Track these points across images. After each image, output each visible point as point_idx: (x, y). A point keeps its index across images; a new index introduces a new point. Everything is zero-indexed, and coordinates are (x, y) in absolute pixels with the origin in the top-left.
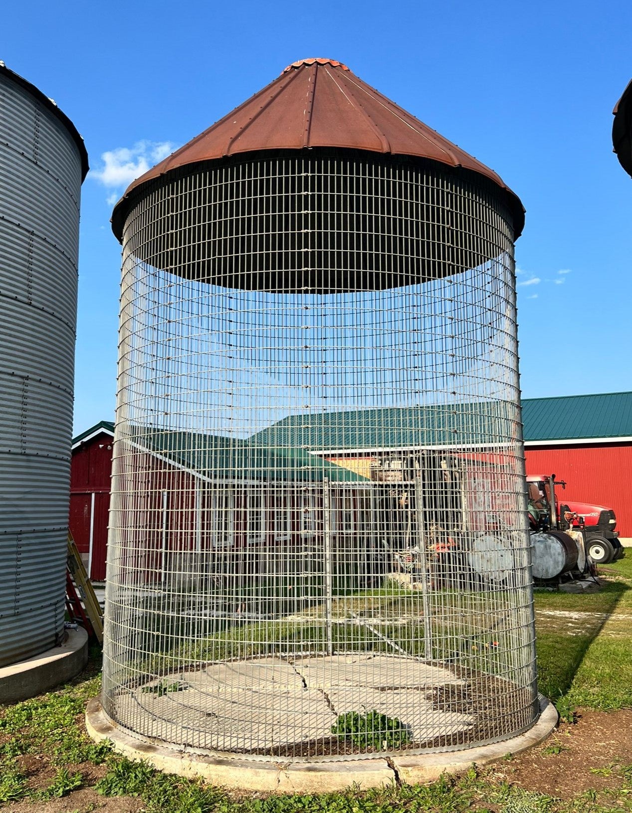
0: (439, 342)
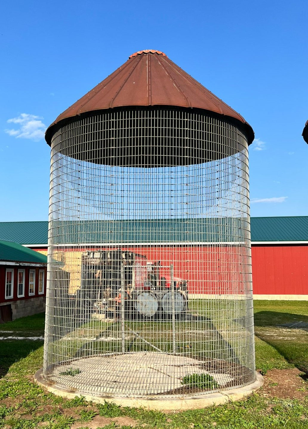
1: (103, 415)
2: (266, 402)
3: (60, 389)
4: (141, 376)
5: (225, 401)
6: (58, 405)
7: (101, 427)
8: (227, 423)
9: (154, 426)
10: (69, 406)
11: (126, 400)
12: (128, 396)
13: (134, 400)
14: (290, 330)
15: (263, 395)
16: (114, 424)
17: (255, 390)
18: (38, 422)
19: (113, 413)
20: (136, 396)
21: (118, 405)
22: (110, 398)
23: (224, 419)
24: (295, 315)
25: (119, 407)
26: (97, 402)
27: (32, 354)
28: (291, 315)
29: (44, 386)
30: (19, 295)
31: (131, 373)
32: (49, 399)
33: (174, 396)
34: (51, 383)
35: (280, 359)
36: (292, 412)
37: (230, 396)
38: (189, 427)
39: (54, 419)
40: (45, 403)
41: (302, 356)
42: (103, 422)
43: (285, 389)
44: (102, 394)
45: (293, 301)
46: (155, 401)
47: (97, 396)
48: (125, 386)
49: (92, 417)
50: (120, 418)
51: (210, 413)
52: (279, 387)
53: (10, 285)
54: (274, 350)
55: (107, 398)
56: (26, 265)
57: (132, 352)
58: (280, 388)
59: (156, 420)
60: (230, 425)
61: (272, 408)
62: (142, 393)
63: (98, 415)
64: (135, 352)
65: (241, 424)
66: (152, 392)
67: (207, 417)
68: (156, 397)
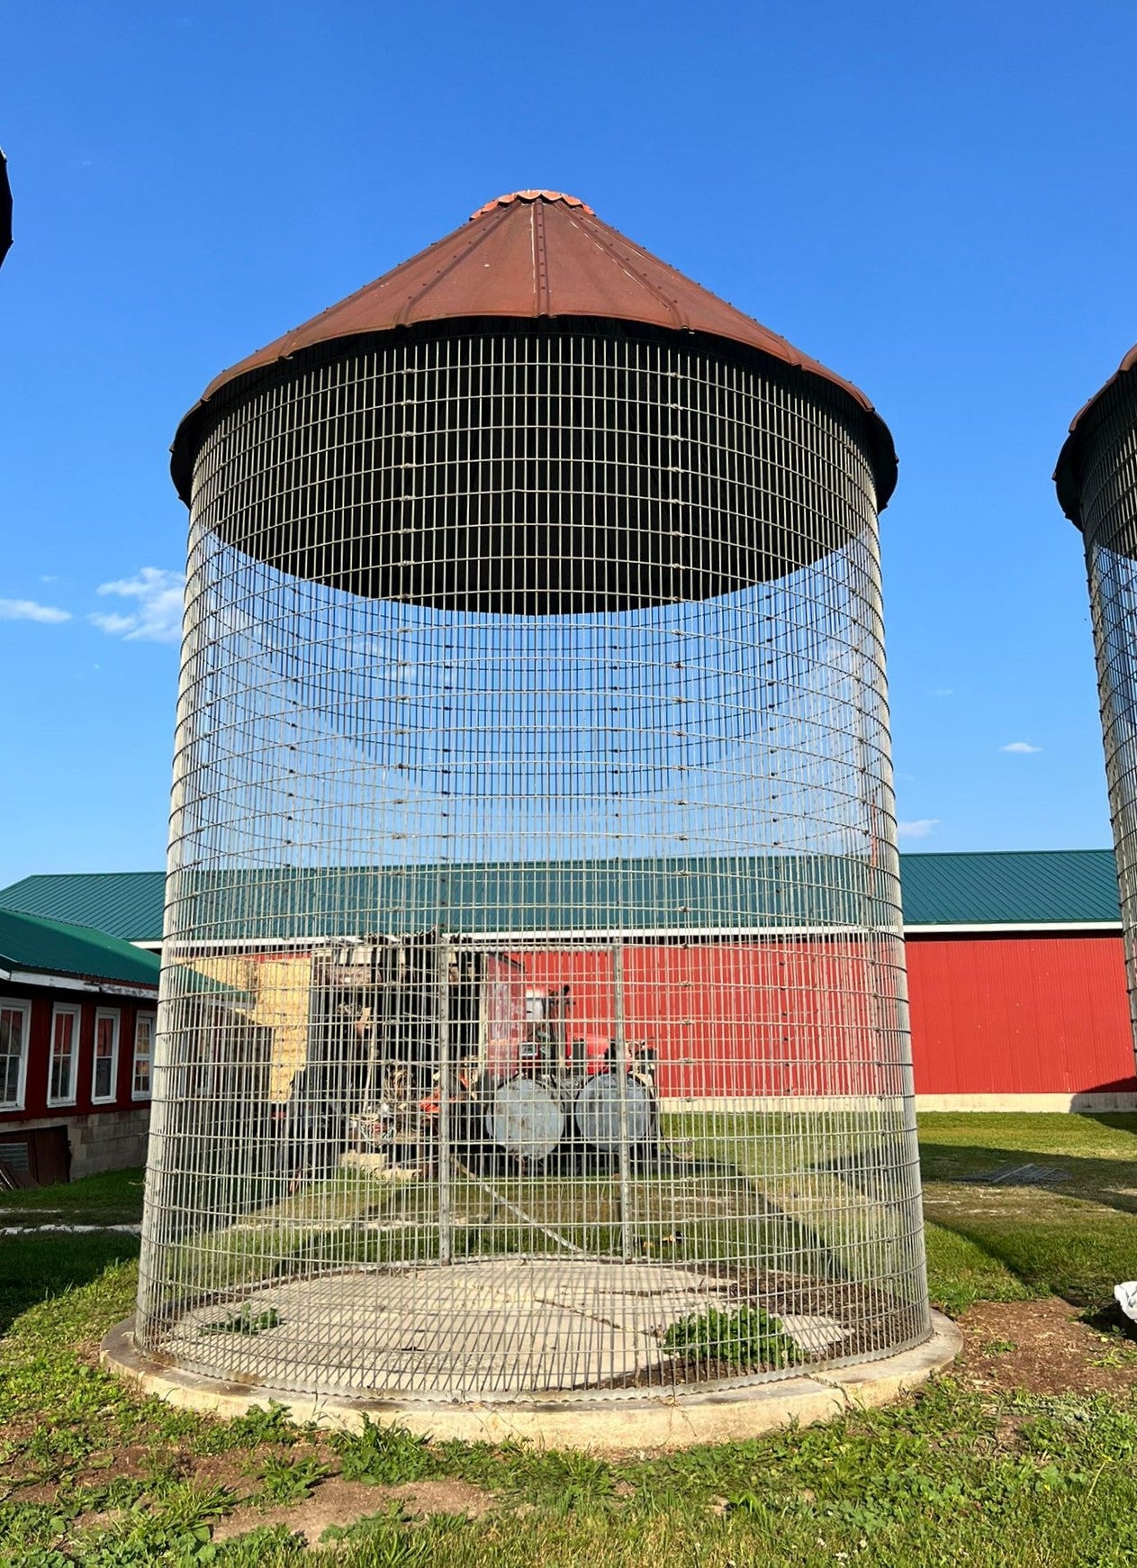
0: (693, 685)
1: (355, 1478)
2: (990, 1409)
3: (191, 1383)
4: (509, 1329)
5: (834, 1409)
6: (175, 1442)
7: (343, 1525)
8: (855, 1490)
9: (566, 1513)
10: (220, 1445)
11: (452, 1413)
12: (460, 1399)
13: (484, 1415)
14: (999, 1191)
15: (971, 1384)
16: (400, 1511)
17: (938, 1368)
18: (79, 1514)
19: (395, 1467)
20: (490, 1398)
21: (420, 1434)
22: (388, 1410)
23: (843, 1474)
24: (1000, 1151)
25: (424, 1442)
26: (335, 1426)
27: (112, 1273)
28: (989, 1151)
29: (132, 1373)
30: (96, 1095)
31: (470, 1320)
32: (143, 1420)
33: (638, 1393)
34: (160, 1363)
35: (994, 1271)
36: (1098, 1443)
37: (848, 1388)
38: (707, 1511)
39: (148, 1500)
40: (123, 1440)
41: (1063, 1261)
42: (354, 1504)
43: (1048, 1362)
44: (354, 1395)
45: (985, 1113)
46: (566, 1415)
47: (336, 1402)
48: (448, 1365)
49: (308, 1486)
50: (426, 1485)
51: (781, 1454)
52: (1020, 1354)
53: (67, 1061)
54: (965, 1245)
55: (376, 1409)
56: (123, 993)
57: (477, 1258)
58: (1029, 1361)
59: (570, 1486)
60: (870, 1499)
61: (1015, 1431)
62: (514, 1385)
63: (334, 1475)
64: (486, 1258)
65: (915, 1492)
66: (554, 1382)
67: (773, 1472)
68: (567, 1397)
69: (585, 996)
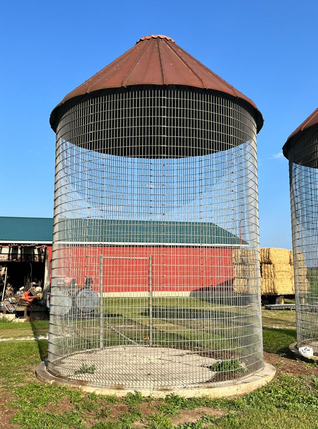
69: (138, 272)
